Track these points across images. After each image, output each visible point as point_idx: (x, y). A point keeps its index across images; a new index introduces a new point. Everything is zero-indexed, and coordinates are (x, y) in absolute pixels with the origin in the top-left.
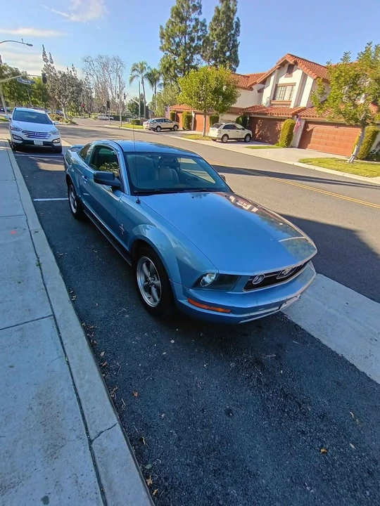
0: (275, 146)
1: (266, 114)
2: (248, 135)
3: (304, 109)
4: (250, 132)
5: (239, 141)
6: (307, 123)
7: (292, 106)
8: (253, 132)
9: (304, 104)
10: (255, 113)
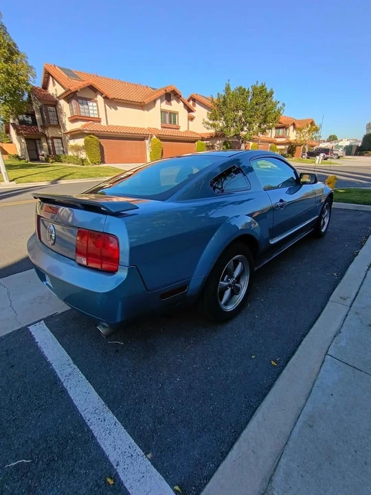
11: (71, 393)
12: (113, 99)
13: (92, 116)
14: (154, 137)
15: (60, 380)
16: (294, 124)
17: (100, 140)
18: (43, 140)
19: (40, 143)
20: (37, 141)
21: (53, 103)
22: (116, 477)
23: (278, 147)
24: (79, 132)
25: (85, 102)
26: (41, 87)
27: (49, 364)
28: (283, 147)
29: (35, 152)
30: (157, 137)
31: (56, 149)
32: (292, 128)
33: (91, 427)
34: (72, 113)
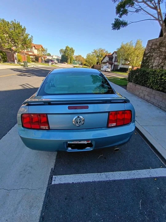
11: (116, 179)
15: (108, 181)
16: (34, 47)
22: (155, 178)
23: (31, 57)
27: (94, 182)
28: (32, 57)
32: (34, 48)
33: (135, 178)
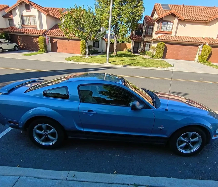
0: (38, 52)
1: (23, 33)
2: (16, 46)
3: (47, 31)
4: (16, 44)
5: (10, 51)
6: (52, 39)
7: (39, 29)
8: (18, 44)
9: (45, 28)
10: (14, 32)
12: (184, 20)
13: (167, 30)
14: (207, 44)
17: (166, 45)
18: (142, 42)
19: (141, 44)
20: (140, 43)
21: (152, 24)
24: (156, 40)
25: (166, 23)
26: (150, 16)
29: (137, 48)
30: (209, 45)
31: (146, 48)
34: (158, 29)
